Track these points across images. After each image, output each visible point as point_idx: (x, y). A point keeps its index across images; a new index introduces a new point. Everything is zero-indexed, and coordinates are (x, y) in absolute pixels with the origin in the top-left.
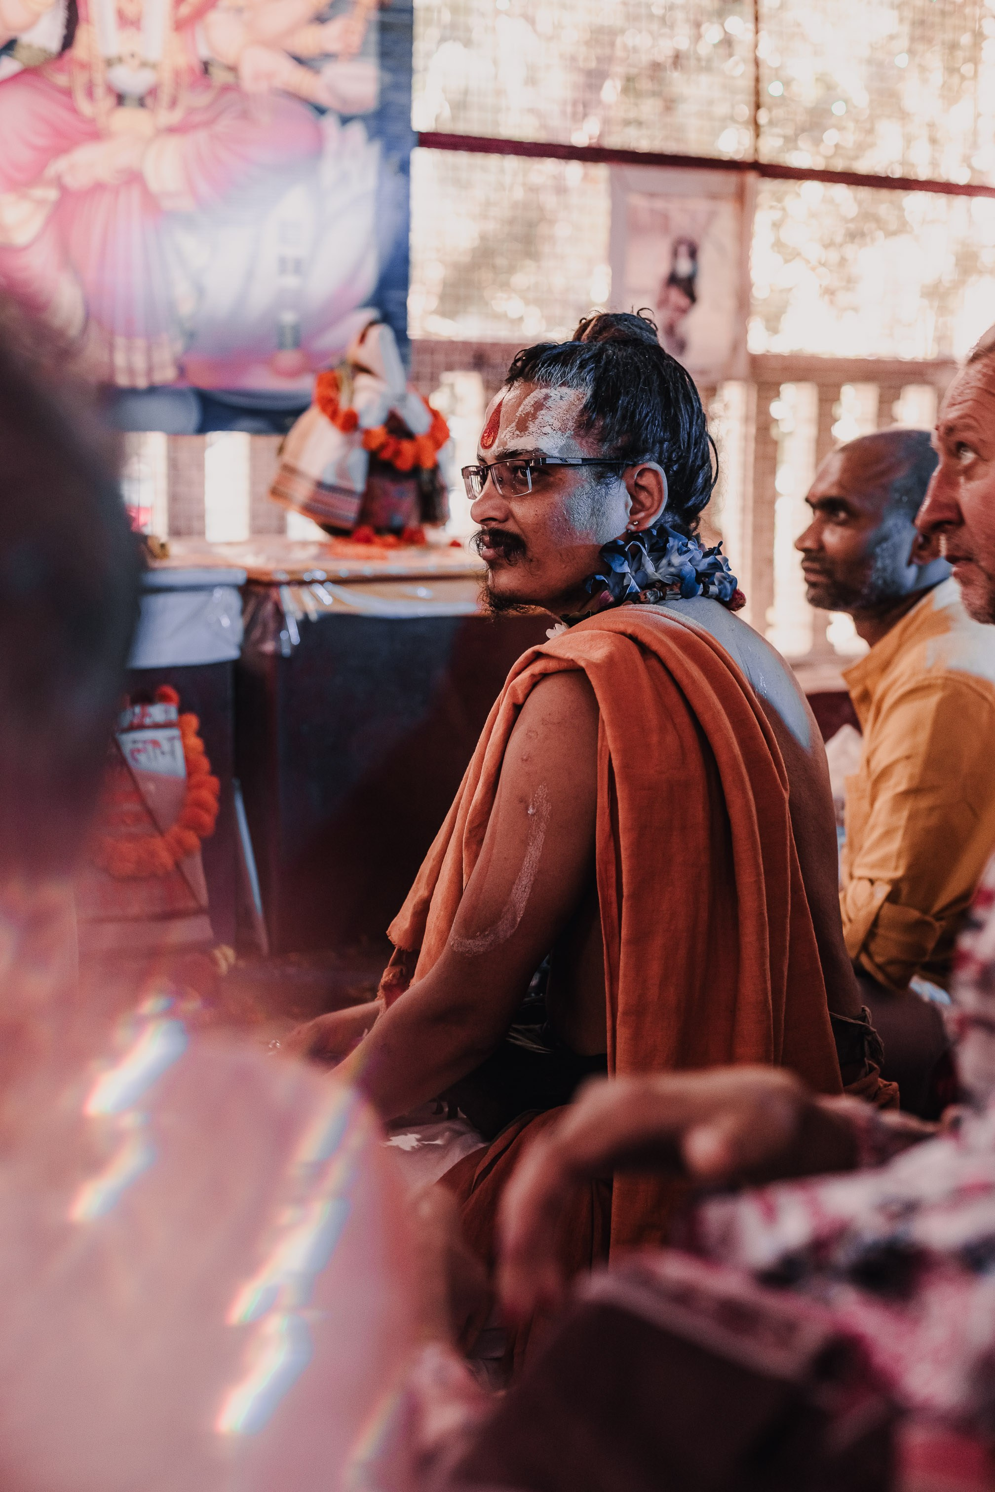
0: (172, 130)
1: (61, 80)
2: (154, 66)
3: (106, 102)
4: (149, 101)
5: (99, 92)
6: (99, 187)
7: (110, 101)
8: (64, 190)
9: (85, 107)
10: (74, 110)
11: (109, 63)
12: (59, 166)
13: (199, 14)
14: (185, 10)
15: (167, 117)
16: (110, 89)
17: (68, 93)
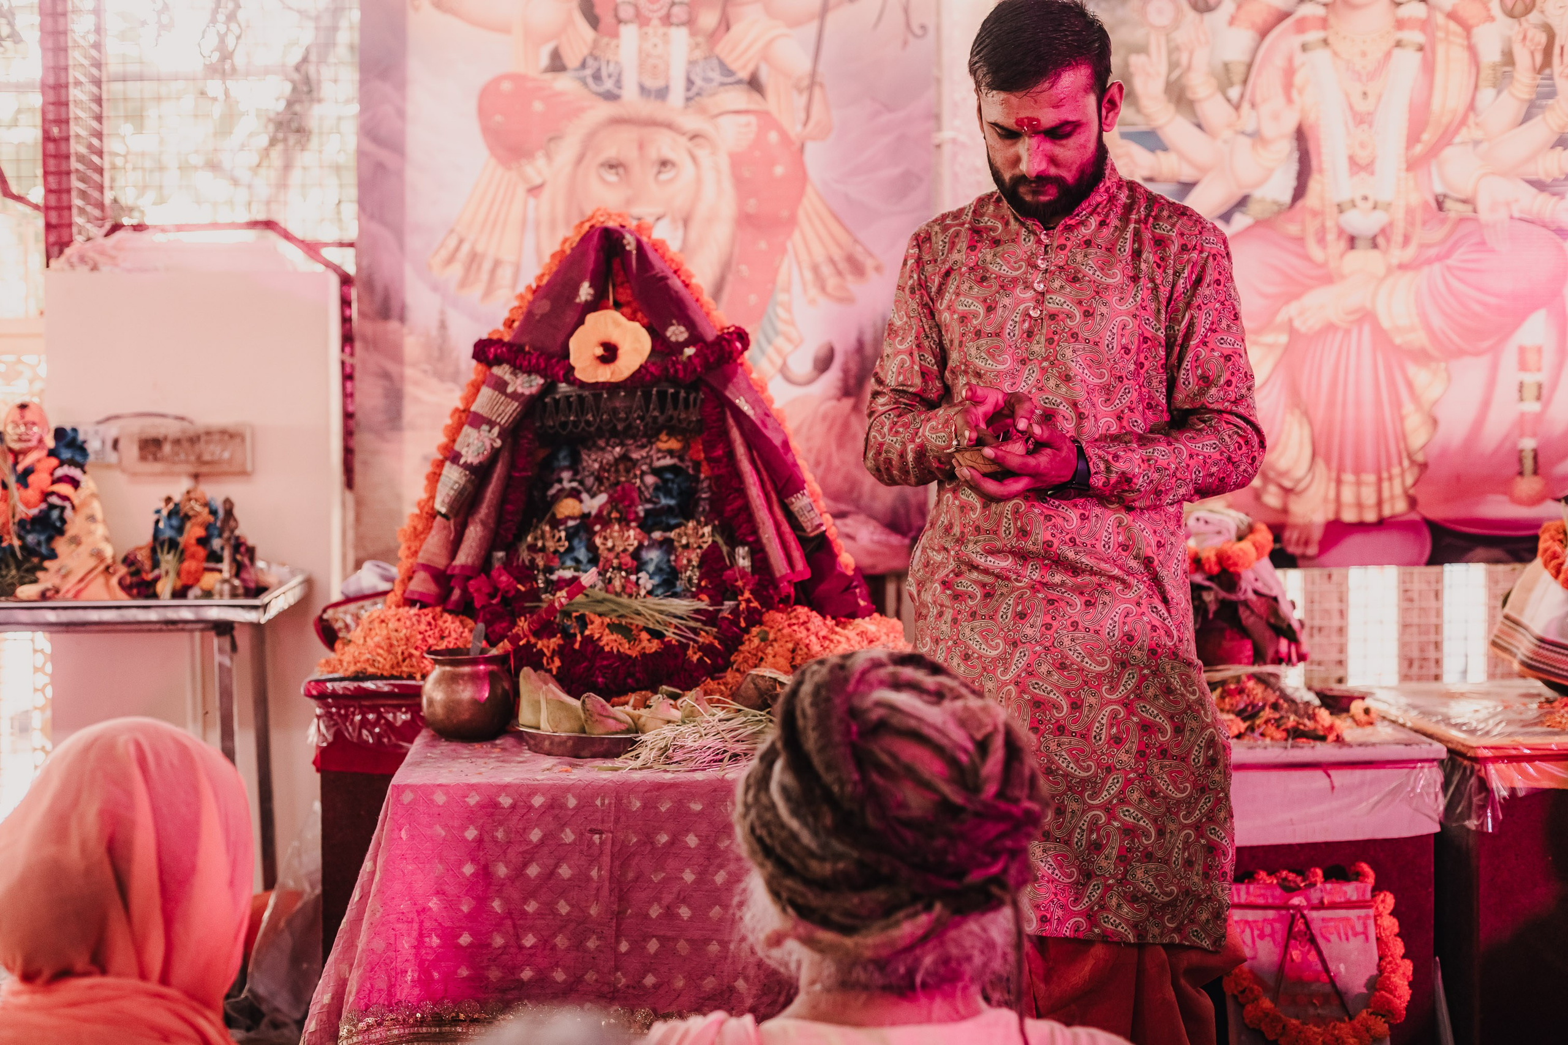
0: (1402, 267)
1: (1293, 229)
2: (1388, 206)
3: (1337, 247)
4: (1381, 241)
5: (1331, 237)
6: (1330, 328)
7: (1343, 244)
8: (1292, 332)
9: (1316, 253)
10: (1307, 258)
11: (1341, 209)
12: (1292, 310)
13: (1434, 151)
14: (1418, 149)
15: (1397, 255)
16: (1341, 232)
17: (1300, 240)
